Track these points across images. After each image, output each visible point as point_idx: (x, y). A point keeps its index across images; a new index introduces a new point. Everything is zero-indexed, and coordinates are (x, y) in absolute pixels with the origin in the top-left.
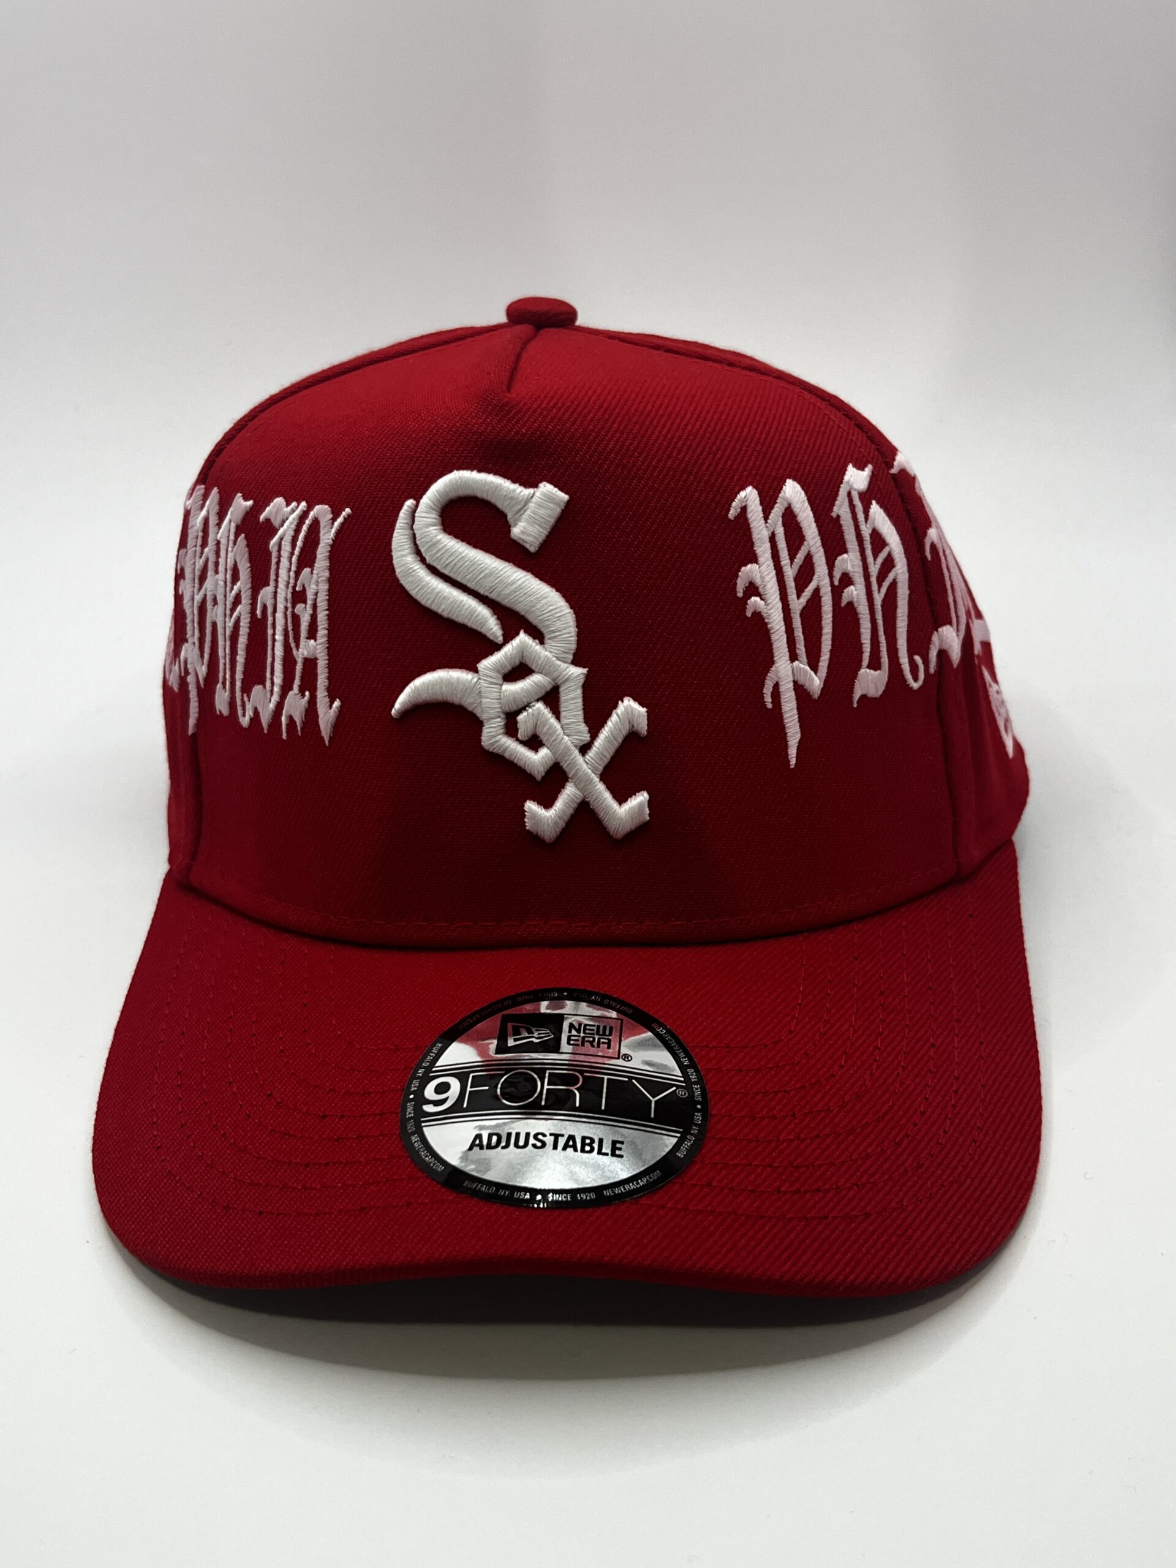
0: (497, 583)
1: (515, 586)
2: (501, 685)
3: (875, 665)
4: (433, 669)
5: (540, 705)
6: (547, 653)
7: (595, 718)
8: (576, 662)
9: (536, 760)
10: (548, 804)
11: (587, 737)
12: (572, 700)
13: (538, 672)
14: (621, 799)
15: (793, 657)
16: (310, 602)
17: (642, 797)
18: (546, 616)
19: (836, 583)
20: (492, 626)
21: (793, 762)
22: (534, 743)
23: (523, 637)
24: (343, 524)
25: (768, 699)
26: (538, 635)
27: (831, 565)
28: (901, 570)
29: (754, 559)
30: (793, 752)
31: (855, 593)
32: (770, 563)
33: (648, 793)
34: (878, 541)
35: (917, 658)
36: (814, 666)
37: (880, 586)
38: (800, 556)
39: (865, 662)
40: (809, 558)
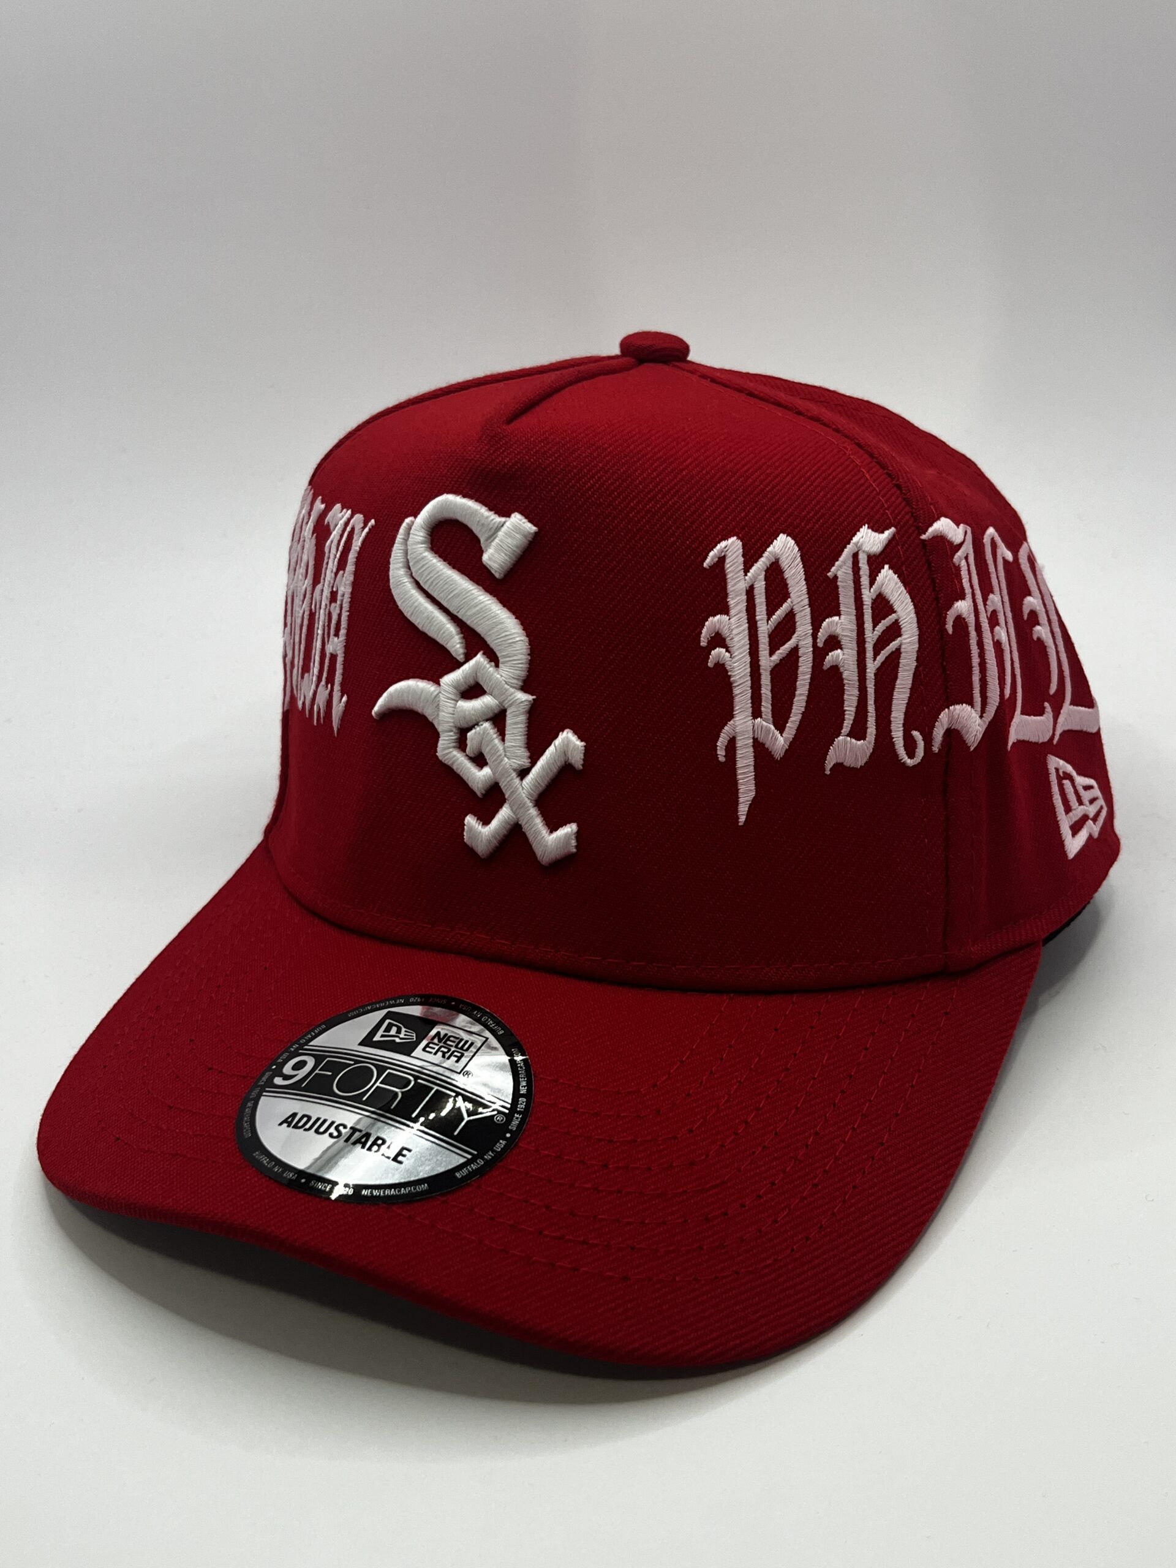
0: (462, 604)
1: (477, 608)
2: (457, 701)
3: (858, 732)
4: (407, 678)
5: (487, 725)
6: (499, 676)
7: (536, 745)
8: (524, 688)
9: (479, 777)
10: (486, 821)
11: (526, 762)
12: (516, 725)
13: (489, 694)
14: (553, 828)
15: (756, 713)
16: (338, 602)
17: (570, 829)
18: (499, 640)
19: (820, 644)
20: (455, 644)
21: (742, 819)
22: (480, 760)
23: (480, 658)
24: (368, 533)
25: (721, 753)
26: (493, 658)
27: (816, 625)
28: (909, 640)
29: (725, 610)
30: (743, 810)
31: (844, 657)
32: (744, 616)
33: (578, 826)
34: (883, 607)
35: (916, 734)
36: (780, 724)
37: (876, 653)
38: (780, 613)
39: (846, 728)
40: (791, 616)
